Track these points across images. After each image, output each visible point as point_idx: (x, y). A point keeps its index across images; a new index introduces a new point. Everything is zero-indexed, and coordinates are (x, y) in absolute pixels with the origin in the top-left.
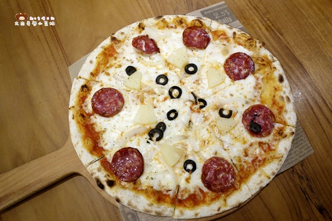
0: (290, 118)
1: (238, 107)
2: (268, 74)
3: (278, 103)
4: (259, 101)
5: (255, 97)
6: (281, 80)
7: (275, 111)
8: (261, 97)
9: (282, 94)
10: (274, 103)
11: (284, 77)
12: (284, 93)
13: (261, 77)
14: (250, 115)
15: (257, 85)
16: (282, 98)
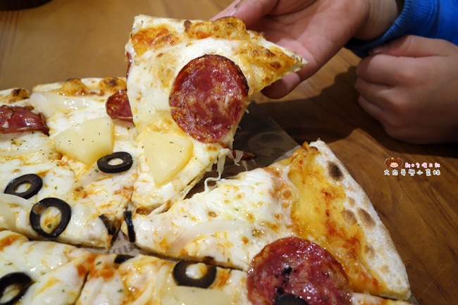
0: (386, 269)
1: (229, 245)
2: (301, 162)
3: (342, 230)
4: (288, 227)
5: (277, 217)
6: (335, 173)
7: (340, 253)
8: (293, 218)
9: (346, 205)
10: (332, 230)
11: (342, 168)
12: (352, 201)
13: (286, 169)
14: (270, 274)
15: (277, 190)
16: (350, 214)
